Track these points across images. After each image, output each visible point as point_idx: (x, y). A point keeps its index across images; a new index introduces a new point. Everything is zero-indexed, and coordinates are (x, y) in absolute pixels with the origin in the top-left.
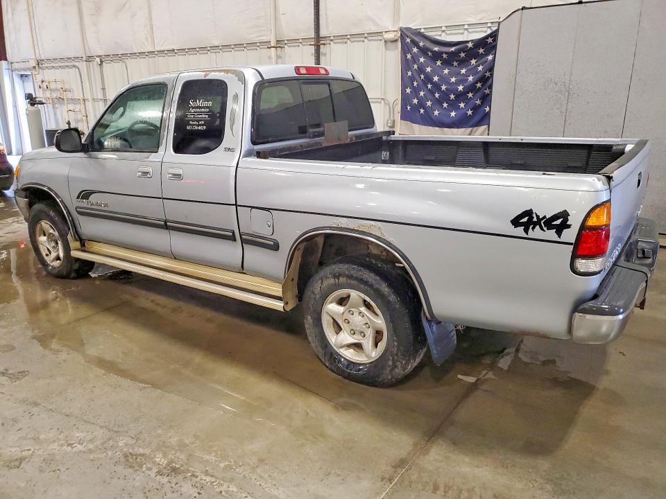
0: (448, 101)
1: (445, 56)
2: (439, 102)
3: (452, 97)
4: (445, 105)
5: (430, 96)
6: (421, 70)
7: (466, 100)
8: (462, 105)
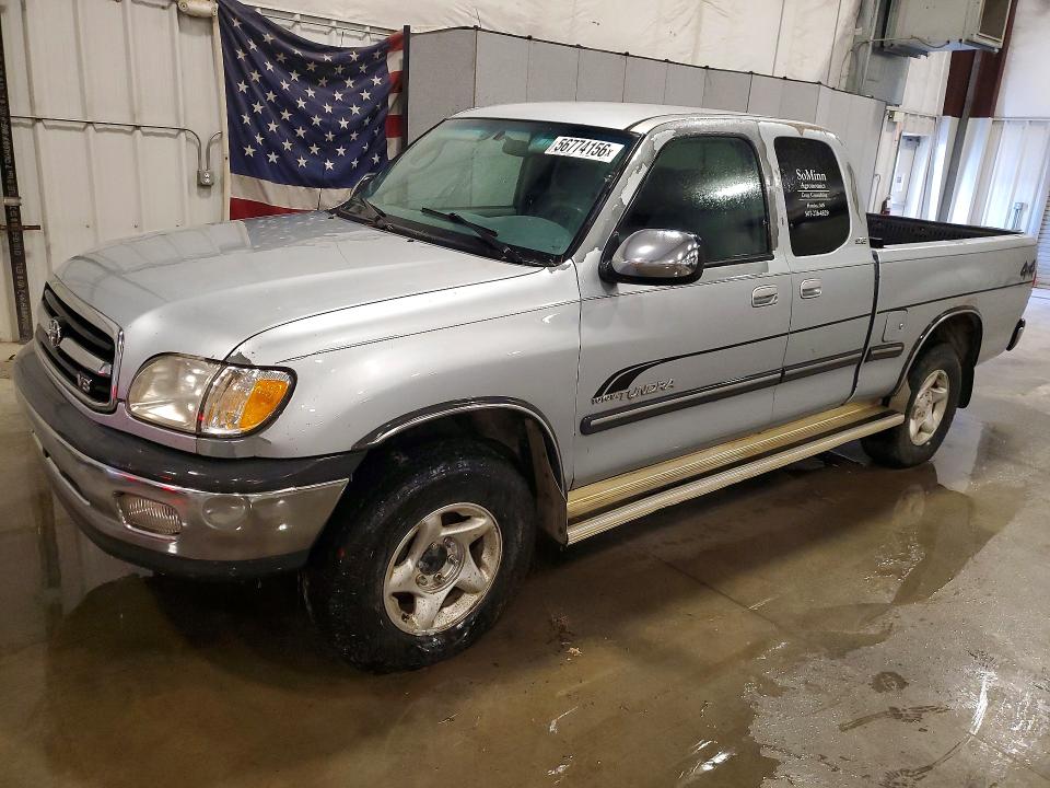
0: (321, 142)
1: (312, 67)
2: (304, 144)
3: (330, 136)
4: (315, 149)
5: (285, 133)
6: (268, 83)
7: (348, 144)
8: (341, 151)
